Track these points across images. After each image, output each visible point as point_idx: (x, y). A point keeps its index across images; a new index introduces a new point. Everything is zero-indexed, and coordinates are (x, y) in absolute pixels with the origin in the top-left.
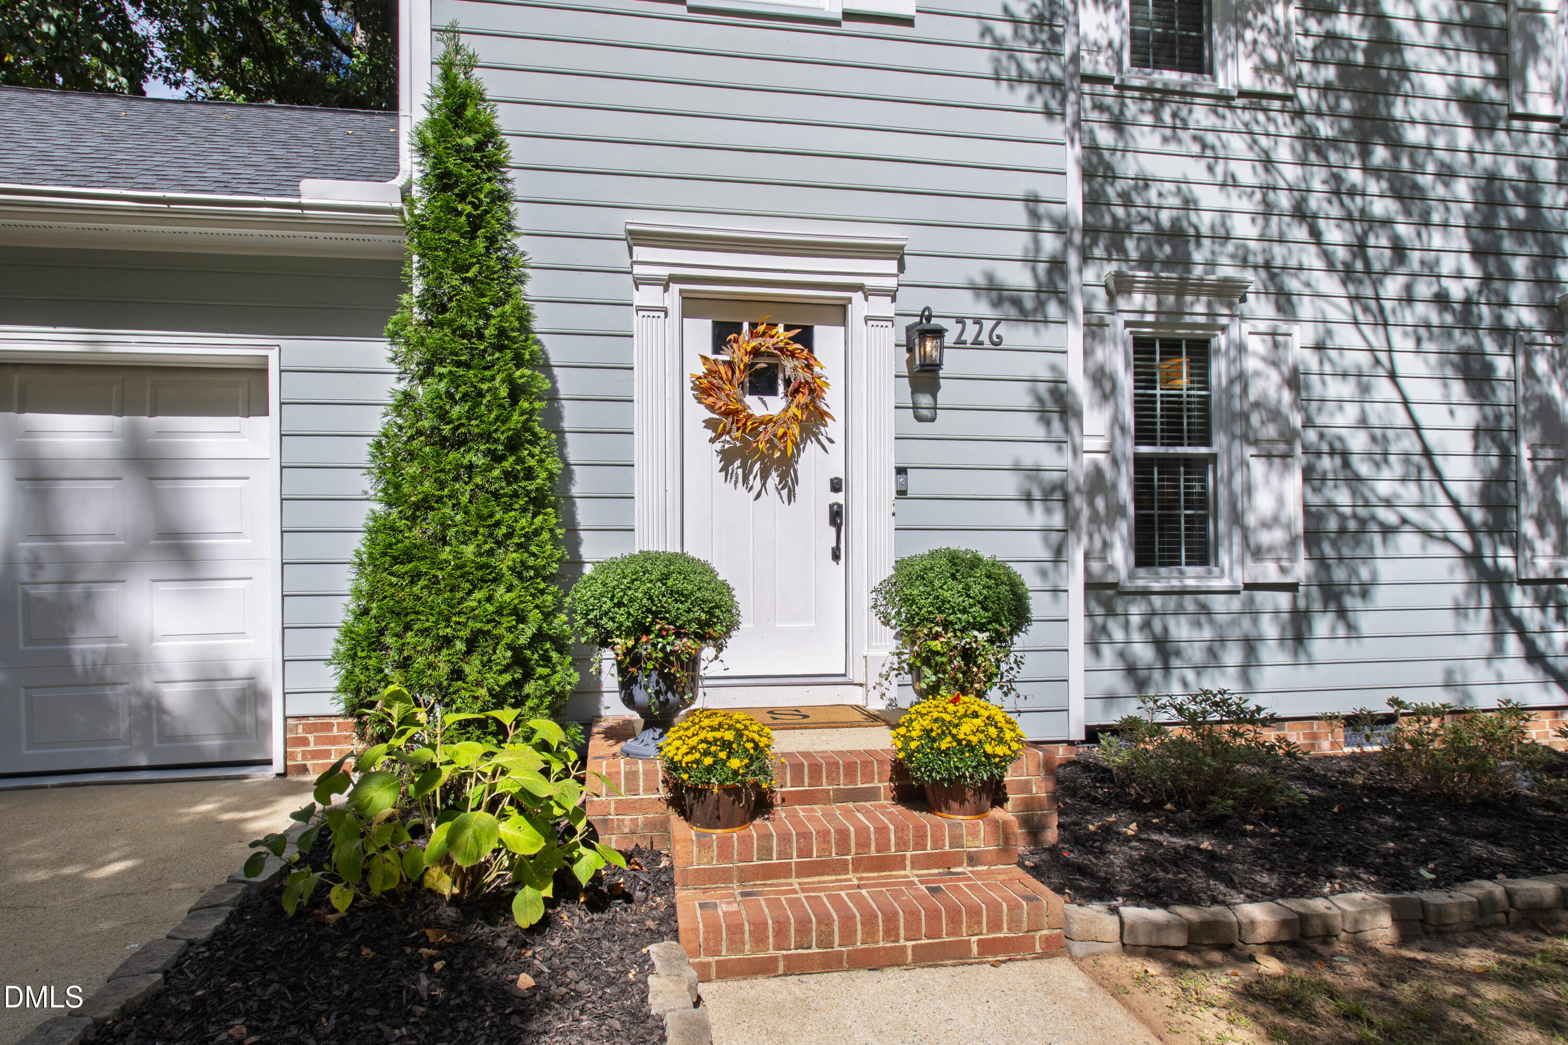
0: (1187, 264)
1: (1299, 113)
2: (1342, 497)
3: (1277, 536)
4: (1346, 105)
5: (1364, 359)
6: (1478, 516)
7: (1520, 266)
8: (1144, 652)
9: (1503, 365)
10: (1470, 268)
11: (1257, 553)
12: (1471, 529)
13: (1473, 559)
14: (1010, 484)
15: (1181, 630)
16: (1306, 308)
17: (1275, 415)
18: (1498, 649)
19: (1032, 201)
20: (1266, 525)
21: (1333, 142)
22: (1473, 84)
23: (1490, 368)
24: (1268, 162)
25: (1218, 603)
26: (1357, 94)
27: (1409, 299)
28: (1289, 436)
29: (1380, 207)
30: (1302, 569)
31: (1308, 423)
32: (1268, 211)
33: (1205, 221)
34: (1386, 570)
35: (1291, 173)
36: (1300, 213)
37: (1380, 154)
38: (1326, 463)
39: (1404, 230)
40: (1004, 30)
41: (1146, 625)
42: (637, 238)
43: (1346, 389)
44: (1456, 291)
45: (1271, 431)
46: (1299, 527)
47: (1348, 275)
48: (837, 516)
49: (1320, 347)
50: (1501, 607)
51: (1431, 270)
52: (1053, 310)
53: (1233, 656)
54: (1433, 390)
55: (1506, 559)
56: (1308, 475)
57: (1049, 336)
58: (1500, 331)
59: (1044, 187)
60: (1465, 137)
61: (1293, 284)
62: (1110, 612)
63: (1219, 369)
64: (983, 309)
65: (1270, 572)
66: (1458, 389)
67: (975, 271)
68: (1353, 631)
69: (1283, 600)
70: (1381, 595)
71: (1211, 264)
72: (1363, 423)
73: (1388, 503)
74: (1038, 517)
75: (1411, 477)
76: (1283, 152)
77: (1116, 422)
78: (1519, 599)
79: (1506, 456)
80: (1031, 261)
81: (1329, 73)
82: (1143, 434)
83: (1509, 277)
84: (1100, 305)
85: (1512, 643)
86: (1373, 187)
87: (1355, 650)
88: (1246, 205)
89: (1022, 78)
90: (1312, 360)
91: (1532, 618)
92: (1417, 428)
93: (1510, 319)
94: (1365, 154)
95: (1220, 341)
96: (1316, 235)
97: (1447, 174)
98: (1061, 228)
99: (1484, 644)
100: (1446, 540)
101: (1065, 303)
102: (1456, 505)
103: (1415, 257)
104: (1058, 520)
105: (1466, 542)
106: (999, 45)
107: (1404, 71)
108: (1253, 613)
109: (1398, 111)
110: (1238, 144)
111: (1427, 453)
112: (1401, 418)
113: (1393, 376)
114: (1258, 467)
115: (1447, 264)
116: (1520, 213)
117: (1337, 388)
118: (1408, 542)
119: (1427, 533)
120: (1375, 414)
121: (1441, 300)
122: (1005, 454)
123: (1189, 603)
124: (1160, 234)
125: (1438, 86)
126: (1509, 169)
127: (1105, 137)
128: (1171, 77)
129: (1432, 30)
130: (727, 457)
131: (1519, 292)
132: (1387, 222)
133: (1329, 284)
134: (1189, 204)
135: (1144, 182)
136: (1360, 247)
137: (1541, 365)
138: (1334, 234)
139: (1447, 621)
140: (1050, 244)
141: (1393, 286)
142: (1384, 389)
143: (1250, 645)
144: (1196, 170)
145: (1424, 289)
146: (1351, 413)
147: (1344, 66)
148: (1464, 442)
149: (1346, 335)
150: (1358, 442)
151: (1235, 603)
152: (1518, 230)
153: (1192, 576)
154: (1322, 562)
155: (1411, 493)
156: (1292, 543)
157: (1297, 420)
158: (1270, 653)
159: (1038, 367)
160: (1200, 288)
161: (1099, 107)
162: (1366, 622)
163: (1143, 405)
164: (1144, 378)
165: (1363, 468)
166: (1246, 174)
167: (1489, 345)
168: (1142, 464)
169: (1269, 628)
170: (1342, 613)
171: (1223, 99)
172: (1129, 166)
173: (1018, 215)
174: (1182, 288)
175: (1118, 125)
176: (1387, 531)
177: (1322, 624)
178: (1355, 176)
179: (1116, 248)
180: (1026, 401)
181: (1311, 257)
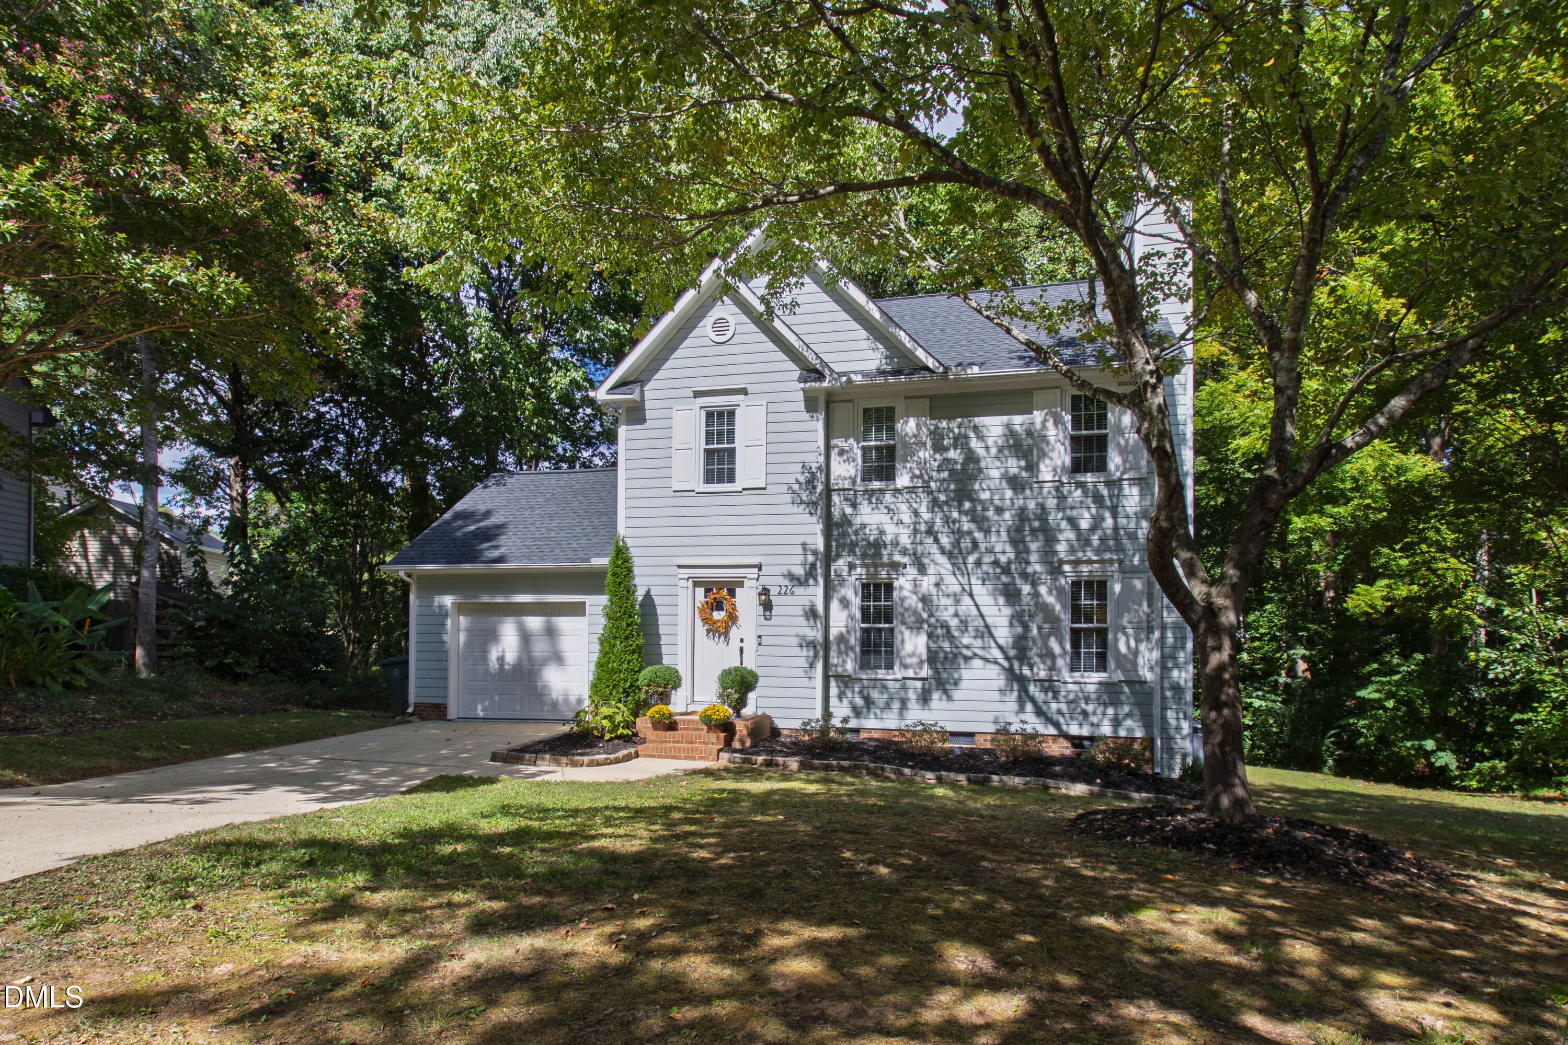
0: (880, 556)
1: (931, 493)
2: (946, 645)
3: (914, 660)
4: (952, 487)
5: (958, 589)
6: (1012, 653)
7: (1034, 546)
8: (859, 701)
9: (1026, 589)
10: (1008, 548)
11: (906, 667)
12: (1007, 658)
13: (1010, 670)
14: (795, 641)
15: (875, 694)
16: (931, 570)
17: (915, 612)
18: (1022, 709)
19: (804, 545)
20: (910, 656)
21: (946, 503)
22: (1014, 471)
23: (1020, 590)
24: (916, 513)
25: (891, 684)
26: (957, 481)
27: (978, 563)
28: (922, 621)
29: (966, 526)
30: (925, 672)
31: (931, 615)
32: (916, 531)
33: (888, 538)
34: (965, 673)
35: (926, 516)
36: (930, 532)
37: (967, 505)
38: (939, 631)
39: (978, 535)
40: (796, 487)
41: (861, 692)
42: (679, 567)
43: (949, 601)
44: (1003, 559)
45: (913, 619)
46: (924, 657)
47: (950, 555)
48: (741, 650)
49: (937, 585)
50: (1024, 690)
51: (990, 551)
52: (811, 582)
53: (896, 705)
54: (990, 600)
55: (1026, 671)
56: (930, 636)
57: (811, 590)
58: (1024, 575)
59: (808, 540)
60: (1009, 494)
61: (926, 561)
62: (846, 686)
63: (895, 594)
64: (787, 582)
65: (910, 673)
66: (1001, 600)
67: (784, 570)
68: (950, 698)
69: (919, 684)
70: (964, 684)
71: (891, 555)
72: (956, 615)
73: (967, 647)
74: (805, 652)
75: (979, 635)
76: (923, 509)
77: (852, 618)
78: (1033, 689)
79: (1026, 628)
80: (804, 564)
81: (945, 475)
82: (865, 618)
83: (1027, 551)
84: (845, 573)
85: (1029, 707)
86: (964, 519)
87: (951, 705)
88: (907, 531)
89: (802, 502)
90: (934, 591)
91: (1039, 696)
92: (982, 616)
93: (1030, 570)
94: (960, 505)
95: (896, 584)
96: (936, 541)
97: (999, 510)
98: (815, 553)
99: (1015, 706)
100: (996, 663)
101: (815, 579)
102: (1001, 648)
103: (982, 546)
104: (811, 653)
105: (1006, 664)
106: (794, 492)
107: (980, 470)
108: (904, 688)
109: (977, 487)
110: (904, 507)
111: (987, 626)
112: (974, 612)
113: (971, 595)
114: (907, 634)
115: (998, 548)
116: (1036, 524)
117: (944, 601)
118: (977, 663)
119: (986, 660)
120: (962, 610)
121: (996, 563)
122: (793, 631)
123: (878, 684)
124: (869, 544)
125: (995, 474)
126: (1032, 505)
127: (848, 511)
128: (876, 485)
129: (994, 451)
130: (708, 631)
131: (1034, 558)
132: (970, 533)
133: (942, 560)
134: (882, 533)
135: (864, 526)
136: (956, 545)
137: (1043, 590)
138: (945, 540)
139: (996, 696)
140: (811, 558)
141: (971, 559)
142: (967, 600)
143: (904, 703)
144: (885, 519)
145: (987, 559)
146: (951, 610)
147: (952, 472)
148: (1005, 622)
149: (950, 579)
150: (954, 622)
151: (898, 685)
152: (1033, 531)
153: (881, 674)
154: (936, 671)
155: (978, 642)
156: (922, 662)
157: (925, 616)
158: (913, 704)
159: (806, 601)
160: (883, 565)
161: (846, 500)
162: (956, 694)
163: (865, 611)
164: (865, 597)
165: (956, 634)
166: (907, 518)
167: (1018, 581)
168: (864, 631)
169: (912, 695)
170: (945, 692)
171: (897, 491)
172: (858, 521)
173: (799, 550)
174: (875, 566)
175: (854, 505)
176: (967, 659)
177: (936, 695)
178: (955, 515)
179: (852, 552)
180: (801, 612)
181: (934, 549)
